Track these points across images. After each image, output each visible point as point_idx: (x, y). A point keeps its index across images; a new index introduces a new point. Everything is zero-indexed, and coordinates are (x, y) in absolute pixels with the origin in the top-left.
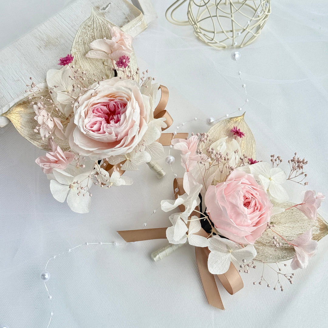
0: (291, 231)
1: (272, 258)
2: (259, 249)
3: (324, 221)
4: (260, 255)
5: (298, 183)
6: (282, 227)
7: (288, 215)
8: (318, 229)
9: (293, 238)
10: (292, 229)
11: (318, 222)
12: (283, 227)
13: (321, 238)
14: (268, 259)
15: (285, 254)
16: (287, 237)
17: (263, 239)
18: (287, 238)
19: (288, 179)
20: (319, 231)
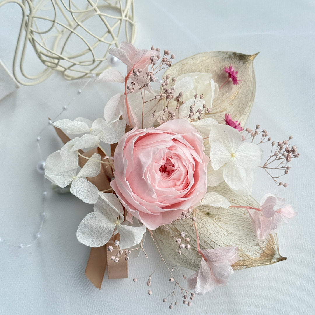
0: (222, 237)
1: (182, 259)
2: (172, 239)
3: (275, 246)
4: (170, 248)
5: (273, 178)
6: (216, 225)
7: (237, 215)
8: (260, 253)
9: (218, 246)
10: (226, 235)
11: (267, 242)
12: (218, 227)
13: (252, 267)
14: (177, 257)
15: (199, 262)
16: (212, 241)
17: (184, 228)
18: (212, 243)
19: (263, 167)
20: (258, 255)
